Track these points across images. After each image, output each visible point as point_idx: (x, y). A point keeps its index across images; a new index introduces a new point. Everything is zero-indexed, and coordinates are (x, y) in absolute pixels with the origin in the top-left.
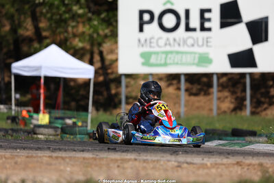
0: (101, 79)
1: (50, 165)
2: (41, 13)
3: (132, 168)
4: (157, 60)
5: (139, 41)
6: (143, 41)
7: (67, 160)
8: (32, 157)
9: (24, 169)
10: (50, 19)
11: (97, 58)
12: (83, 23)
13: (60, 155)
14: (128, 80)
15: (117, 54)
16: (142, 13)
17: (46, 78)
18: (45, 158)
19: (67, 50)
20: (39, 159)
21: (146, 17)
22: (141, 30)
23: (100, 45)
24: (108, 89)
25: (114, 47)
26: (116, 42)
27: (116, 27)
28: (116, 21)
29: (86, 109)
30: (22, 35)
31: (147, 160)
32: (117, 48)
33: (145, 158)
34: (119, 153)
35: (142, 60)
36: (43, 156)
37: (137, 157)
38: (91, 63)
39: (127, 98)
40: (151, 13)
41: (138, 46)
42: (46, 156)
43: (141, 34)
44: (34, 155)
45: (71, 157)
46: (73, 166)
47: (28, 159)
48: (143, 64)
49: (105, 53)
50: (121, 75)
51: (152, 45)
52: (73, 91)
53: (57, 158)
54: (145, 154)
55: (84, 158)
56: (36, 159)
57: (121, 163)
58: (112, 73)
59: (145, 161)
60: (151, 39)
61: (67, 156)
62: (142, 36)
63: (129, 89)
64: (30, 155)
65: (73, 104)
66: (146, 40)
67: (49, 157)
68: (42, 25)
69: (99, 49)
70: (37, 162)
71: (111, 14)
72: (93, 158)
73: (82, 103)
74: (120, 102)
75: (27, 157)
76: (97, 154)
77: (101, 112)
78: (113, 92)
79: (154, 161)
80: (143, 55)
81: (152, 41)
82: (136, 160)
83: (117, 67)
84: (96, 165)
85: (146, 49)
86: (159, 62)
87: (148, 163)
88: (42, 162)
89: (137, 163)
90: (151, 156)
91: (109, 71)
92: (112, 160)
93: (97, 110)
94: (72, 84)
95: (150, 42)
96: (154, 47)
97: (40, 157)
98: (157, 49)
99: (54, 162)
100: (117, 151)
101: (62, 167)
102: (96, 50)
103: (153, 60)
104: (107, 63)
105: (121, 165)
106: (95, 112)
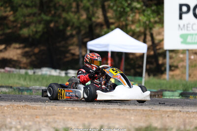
0: (152, 53)
1: (120, 115)
2: (109, 6)
3: (178, 117)
4: (192, 39)
5: (179, 26)
6: (182, 26)
7: (131, 112)
8: (105, 109)
9: (101, 118)
10: (116, 11)
11: (149, 38)
12: (139, 13)
13: (126, 108)
14: (171, 54)
15: (163, 35)
16: (181, 6)
17: (113, 53)
18: (115, 110)
19: (127, 32)
20: (111, 111)
21: (184, 9)
22: (181, 18)
23: (151, 29)
24: (157, 61)
25: (161, 30)
26: (163, 27)
27: (163, 16)
28: (163, 12)
29: (141, 75)
30: (95, 22)
31: (188, 111)
32: (163, 31)
33: (187, 110)
34: (168, 107)
35: (181, 40)
36: (114, 109)
37: (181, 110)
38: (145, 42)
39: (171, 67)
40: (188, 6)
41: (179, 30)
42: (116, 109)
43: (181, 21)
44: (107, 108)
45: (134, 109)
46: (136, 116)
47: (103, 111)
48: (182, 43)
49: (154, 35)
50: (166, 51)
51: (188, 29)
52: (132, 62)
53: (123, 110)
54: (187, 108)
55: (143, 110)
56: (108, 111)
57: (170, 114)
58: (160, 49)
59: (187, 112)
60: (187, 25)
61: (131, 108)
62: (181, 22)
63: (172, 60)
64: (104, 108)
65: (132, 71)
66: (184, 25)
67: (118, 109)
68: (109, 15)
69: (150, 32)
70: (110, 113)
71: (159, 7)
72: (150, 110)
73: (138, 70)
74: (165, 70)
75: (102, 109)
76: (152, 107)
77: (152, 77)
78: (160, 62)
79: (194, 113)
80: (182, 36)
81: (188, 26)
82: (180, 111)
83: (163, 45)
84: (152, 115)
85: (185, 32)
86: (193, 41)
87: (189, 114)
88: (113, 113)
89: (181, 114)
90: (191, 109)
91: (158, 47)
92: (163, 112)
93: (149, 75)
94: (131, 56)
95: (187, 27)
96: (190, 30)
97: (112, 109)
98: (192, 32)
99: (122, 113)
100: (166, 105)
101: (128, 117)
102: (148, 33)
103: (189, 39)
104: (156, 42)
105: (170, 115)
106: (147, 77)
